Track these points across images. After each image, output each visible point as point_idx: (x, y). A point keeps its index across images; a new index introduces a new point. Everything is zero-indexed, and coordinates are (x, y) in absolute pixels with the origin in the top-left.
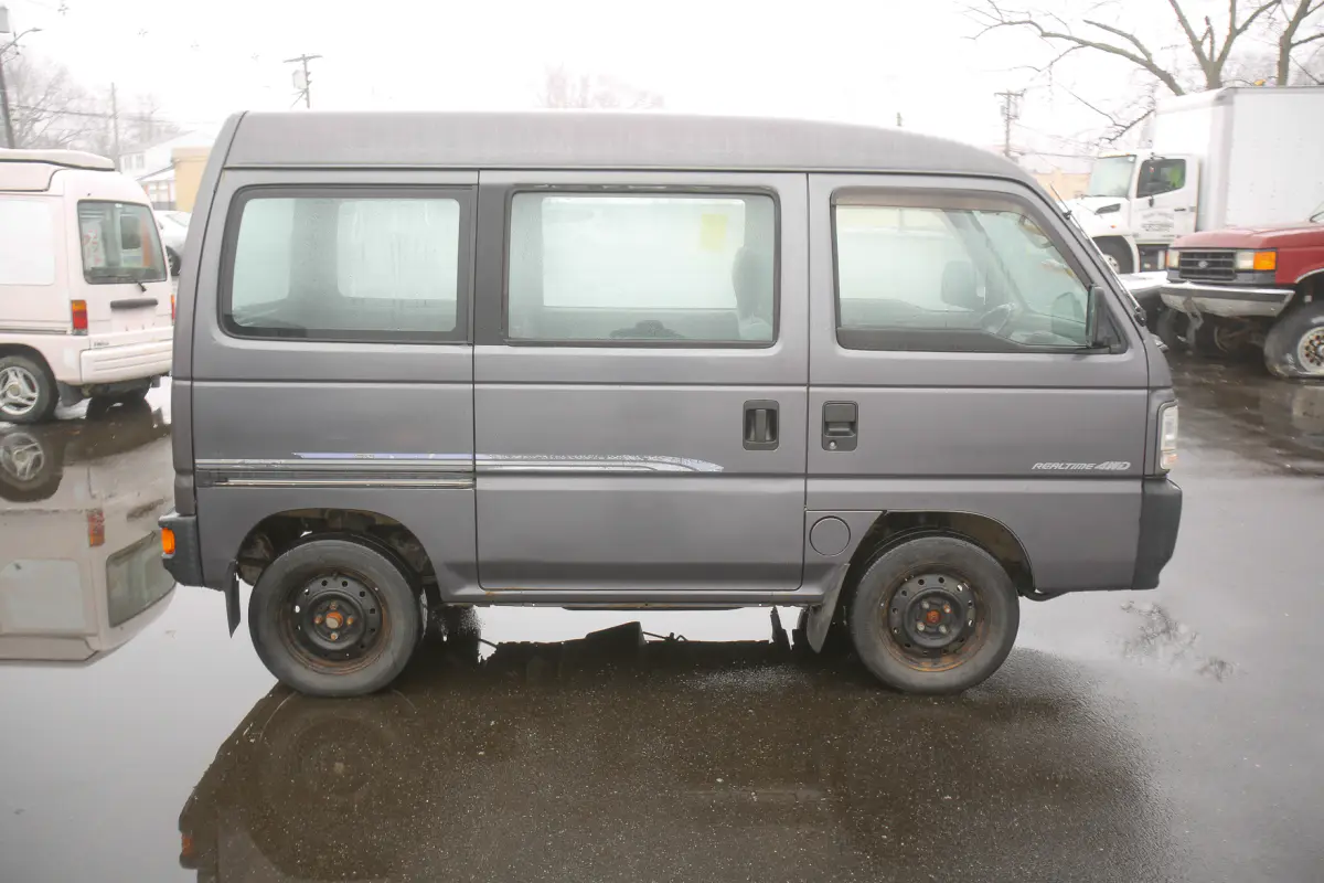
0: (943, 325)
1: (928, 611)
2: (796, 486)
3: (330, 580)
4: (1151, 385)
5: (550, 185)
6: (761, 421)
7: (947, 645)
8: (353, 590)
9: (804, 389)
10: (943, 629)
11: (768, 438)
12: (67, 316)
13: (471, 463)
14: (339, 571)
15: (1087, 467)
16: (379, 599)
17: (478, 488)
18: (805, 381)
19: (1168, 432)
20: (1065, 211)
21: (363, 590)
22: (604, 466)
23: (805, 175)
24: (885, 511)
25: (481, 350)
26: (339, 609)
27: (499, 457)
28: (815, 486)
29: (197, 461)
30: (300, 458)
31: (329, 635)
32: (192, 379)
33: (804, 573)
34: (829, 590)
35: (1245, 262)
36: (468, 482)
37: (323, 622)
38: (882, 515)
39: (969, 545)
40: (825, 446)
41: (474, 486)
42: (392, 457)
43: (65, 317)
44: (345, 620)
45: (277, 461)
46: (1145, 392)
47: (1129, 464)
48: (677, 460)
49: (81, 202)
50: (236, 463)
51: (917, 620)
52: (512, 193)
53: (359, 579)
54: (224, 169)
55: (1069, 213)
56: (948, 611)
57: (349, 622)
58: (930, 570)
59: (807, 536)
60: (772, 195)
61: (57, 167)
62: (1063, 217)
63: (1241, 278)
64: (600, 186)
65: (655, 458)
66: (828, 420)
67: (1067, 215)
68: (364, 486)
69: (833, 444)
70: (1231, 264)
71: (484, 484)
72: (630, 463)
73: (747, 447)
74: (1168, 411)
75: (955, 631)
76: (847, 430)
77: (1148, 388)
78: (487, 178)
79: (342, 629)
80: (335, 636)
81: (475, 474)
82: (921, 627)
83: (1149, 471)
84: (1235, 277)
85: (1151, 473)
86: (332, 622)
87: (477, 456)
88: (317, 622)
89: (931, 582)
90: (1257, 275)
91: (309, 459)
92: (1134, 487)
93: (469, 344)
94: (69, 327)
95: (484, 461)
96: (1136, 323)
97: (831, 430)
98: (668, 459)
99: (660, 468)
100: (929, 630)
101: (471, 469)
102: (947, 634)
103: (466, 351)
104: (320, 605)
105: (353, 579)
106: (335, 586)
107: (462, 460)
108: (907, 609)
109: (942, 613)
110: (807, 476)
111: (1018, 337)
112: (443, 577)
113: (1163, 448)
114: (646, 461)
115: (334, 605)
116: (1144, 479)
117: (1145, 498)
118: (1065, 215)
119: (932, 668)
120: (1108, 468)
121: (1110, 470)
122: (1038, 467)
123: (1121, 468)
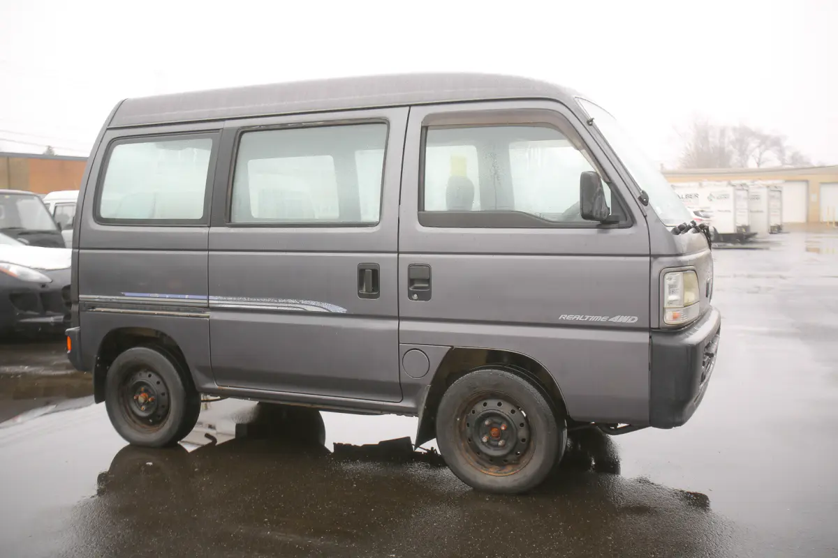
0: (493, 209)
1: (489, 427)
2: (392, 325)
3: (143, 372)
4: (652, 252)
6: (369, 277)
7: (505, 456)
8: (153, 380)
9: (396, 255)
10: (501, 443)
11: (372, 290)
13: (206, 301)
14: (148, 368)
15: (603, 319)
17: (210, 318)
18: (396, 250)
19: (672, 292)
20: (589, 119)
21: (159, 380)
22: (278, 306)
23: (408, 108)
24: (452, 347)
25: (214, 230)
26: (146, 391)
27: (221, 298)
28: (406, 326)
29: (80, 296)
30: (124, 295)
31: (140, 406)
32: (79, 249)
33: (402, 390)
34: (417, 404)
37: (138, 398)
38: (450, 349)
40: (410, 295)
41: (208, 317)
42: (167, 296)
44: (148, 399)
45: (114, 297)
46: (648, 259)
47: (637, 318)
48: (318, 304)
50: (96, 297)
51: (481, 433)
52: (243, 132)
53: (157, 373)
54: (107, 129)
55: (592, 120)
56: (503, 429)
57: (150, 400)
58: (493, 396)
59: (401, 362)
60: (386, 122)
65: (306, 302)
66: (412, 277)
68: (154, 314)
69: (416, 296)
71: (213, 316)
72: (283, 305)
73: (361, 295)
74: (668, 276)
75: (510, 445)
76: (425, 285)
77: (650, 255)
78: (228, 125)
79: (146, 403)
80: (143, 408)
81: (208, 309)
82: (485, 440)
83: (654, 325)
85: (657, 326)
86: (141, 399)
87: (210, 297)
88: (135, 398)
89: (492, 405)
91: (129, 297)
92: (644, 338)
95: (215, 301)
96: (640, 204)
97: (416, 285)
98: (313, 303)
99: (309, 309)
100: (491, 442)
101: (206, 305)
102: (503, 447)
103: (205, 231)
104: (137, 388)
105: (154, 373)
106: (145, 377)
107: (203, 300)
108: (476, 424)
110: (399, 318)
112: (195, 376)
113: (666, 305)
114: (300, 304)
115: (143, 388)
116: (651, 330)
117: (653, 347)
118: (588, 122)
119: (497, 473)
120: (620, 321)
121: (621, 323)
122: (564, 318)
123: (630, 321)
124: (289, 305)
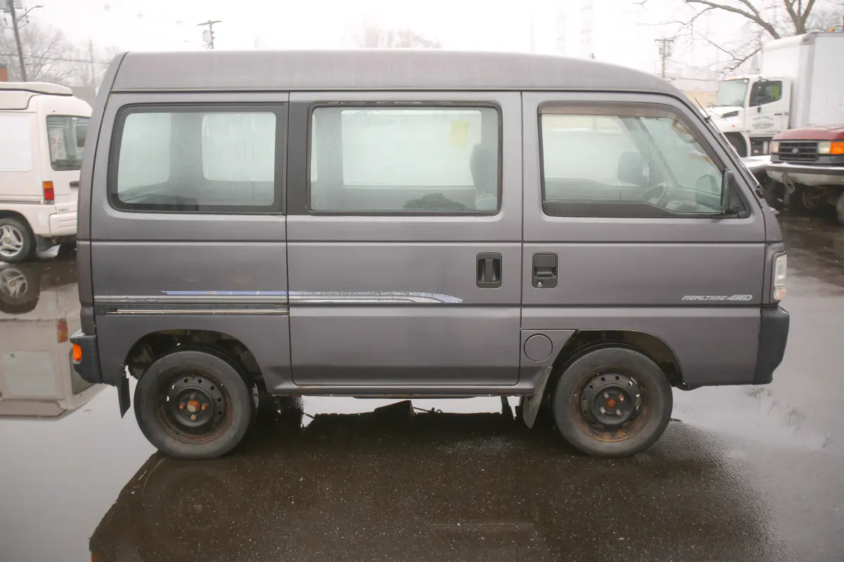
0: (618, 199)
1: (608, 399)
2: (514, 313)
3: (189, 379)
4: (767, 239)
5: (339, 102)
6: (489, 267)
7: (622, 423)
8: (205, 385)
9: (520, 244)
10: (619, 412)
11: (494, 279)
12: (41, 192)
13: (285, 297)
14: (196, 373)
15: (722, 298)
16: (224, 392)
17: (291, 315)
18: (520, 239)
19: (780, 273)
20: (706, 116)
21: (213, 385)
22: (379, 299)
23: (519, 93)
24: (577, 330)
25: (291, 218)
26: (196, 399)
27: (305, 293)
28: (527, 312)
29: (96, 297)
30: (167, 295)
31: (190, 417)
32: (91, 240)
33: (519, 373)
34: (537, 385)
35: (824, 149)
36: (284, 311)
37: (185, 407)
38: (575, 333)
39: (637, 353)
40: (535, 284)
41: (288, 314)
42: (230, 293)
43: (40, 192)
44: (200, 407)
45: (152, 297)
46: (763, 245)
47: (751, 296)
48: (429, 295)
49: (49, 116)
50: (122, 298)
51: (600, 406)
52: (312, 107)
53: (211, 378)
54: (112, 92)
55: (709, 118)
56: (622, 399)
57: (203, 408)
58: (609, 371)
59: (522, 347)
60: (496, 107)
61: (32, 94)
62: (704, 122)
63: (822, 160)
64: (375, 102)
65: (415, 294)
66: (536, 266)
67: (707, 119)
68: (212, 314)
69: (540, 283)
70: (815, 150)
71: (294, 312)
72: (397, 297)
73: (479, 285)
74: (779, 259)
75: (627, 414)
76: (550, 273)
77: (765, 242)
78: (295, 97)
79: (199, 413)
80: (193, 417)
81: (288, 305)
82: (603, 411)
83: (766, 301)
84: (818, 159)
85: (768, 302)
86: (192, 408)
87: (290, 293)
88: (181, 407)
89: (610, 379)
90: (833, 157)
91: (172, 296)
92: (755, 313)
93: (283, 215)
94: (42, 199)
95: (295, 296)
96: (757, 196)
97: (538, 273)
98: (423, 294)
99: (418, 300)
100: (608, 413)
101: (286, 301)
102: (622, 415)
103: (281, 219)
104: (183, 396)
105: (206, 378)
106: (193, 383)
107: (279, 296)
108: (594, 398)
109: (618, 401)
110: (521, 306)
111: (672, 206)
112: (268, 377)
113: (776, 284)
114: (408, 295)
115: (192, 396)
116: (762, 307)
117: (763, 320)
118: (706, 119)
119: (611, 439)
120: (736, 299)
121: (738, 301)
122: (687, 299)
123: (745, 299)
124: (395, 298)
